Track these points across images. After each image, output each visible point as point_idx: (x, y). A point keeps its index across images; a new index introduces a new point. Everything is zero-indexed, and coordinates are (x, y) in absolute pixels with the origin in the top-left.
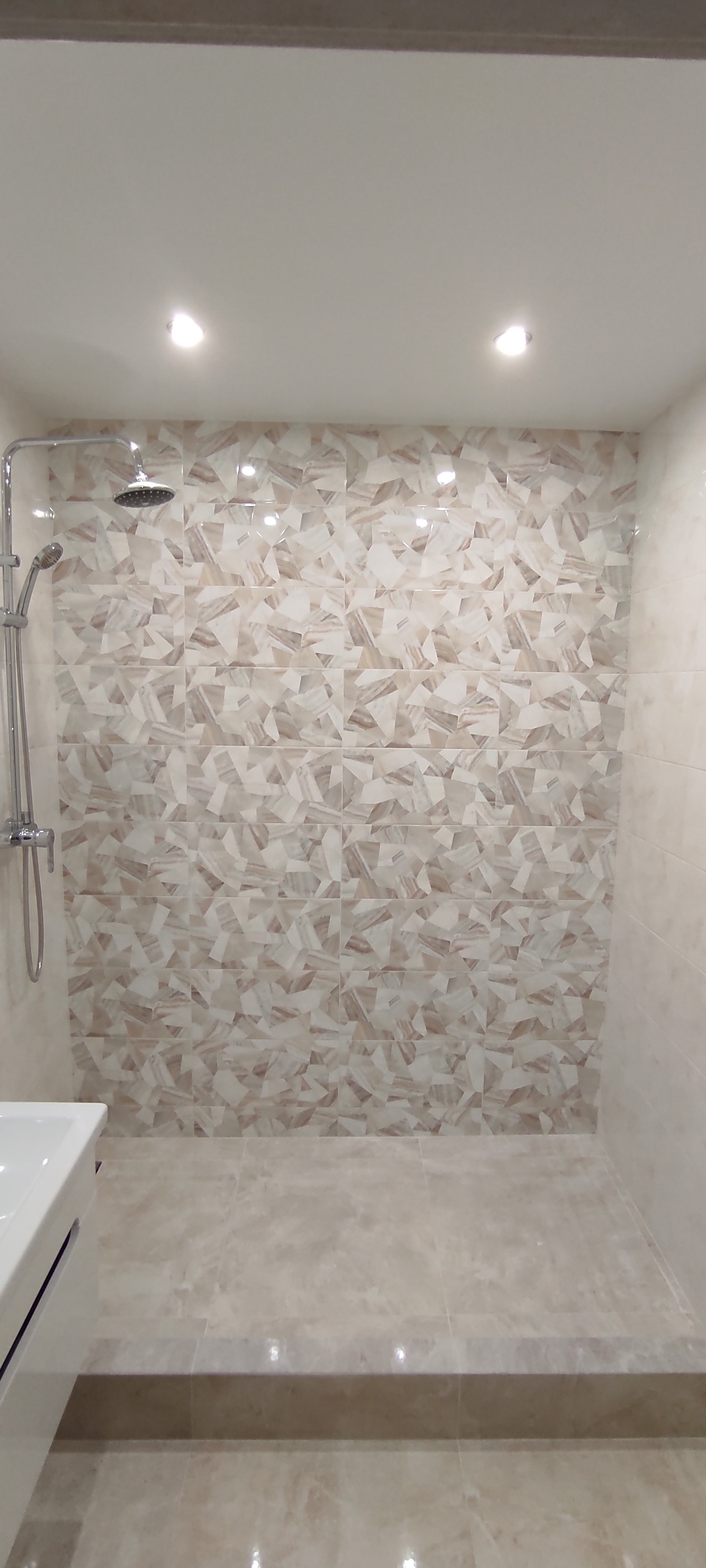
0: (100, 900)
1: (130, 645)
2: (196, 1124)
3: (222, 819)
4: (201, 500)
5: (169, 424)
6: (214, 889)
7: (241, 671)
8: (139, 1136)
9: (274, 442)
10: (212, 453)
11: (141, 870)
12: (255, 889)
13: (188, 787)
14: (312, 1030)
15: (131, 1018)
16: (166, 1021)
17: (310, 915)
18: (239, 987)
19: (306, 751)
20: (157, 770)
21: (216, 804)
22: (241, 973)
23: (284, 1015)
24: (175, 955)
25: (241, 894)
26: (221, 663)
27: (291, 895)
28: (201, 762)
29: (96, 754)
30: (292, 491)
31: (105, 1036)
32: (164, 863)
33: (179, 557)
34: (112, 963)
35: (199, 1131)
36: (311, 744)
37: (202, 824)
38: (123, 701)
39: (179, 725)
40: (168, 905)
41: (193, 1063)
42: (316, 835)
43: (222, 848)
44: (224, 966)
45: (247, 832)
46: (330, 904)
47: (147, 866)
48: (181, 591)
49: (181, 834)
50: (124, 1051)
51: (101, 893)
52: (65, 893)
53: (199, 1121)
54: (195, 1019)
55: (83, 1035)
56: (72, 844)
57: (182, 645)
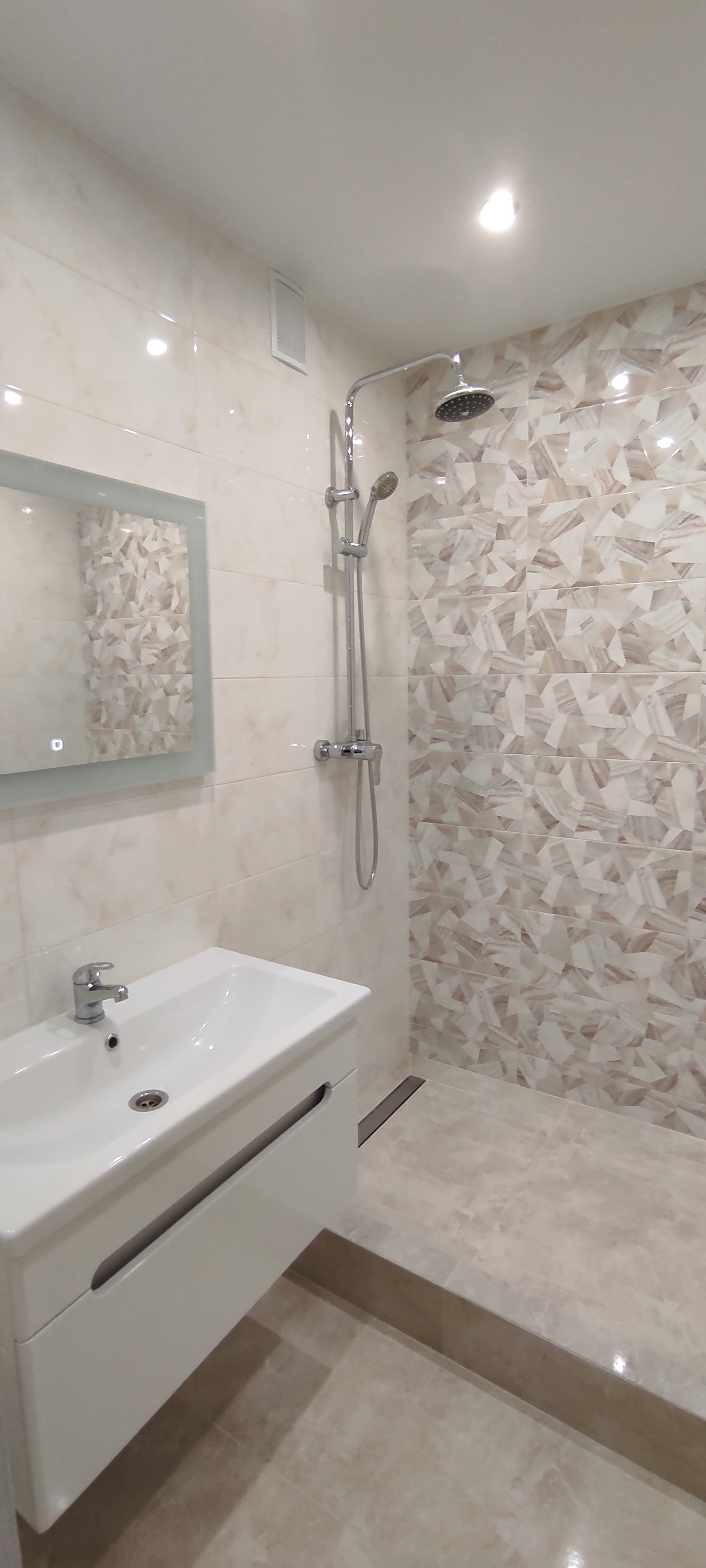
0: (440, 829)
1: (474, 575)
2: (519, 1072)
3: (559, 753)
4: (546, 413)
5: (517, 340)
6: (548, 827)
7: (584, 591)
8: (464, 1068)
9: (628, 326)
10: (560, 357)
11: (477, 801)
12: (593, 831)
13: (526, 718)
14: (650, 1000)
15: (463, 950)
16: (495, 959)
17: (654, 866)
18: (570, 936)
19: (656, 677)
20: (496, 700)
21: (553, 738)
22: (572, 921)
23: (617, 976)
24: (507, 892)
25: (577, 834)
26: (564, 585)
27: (633, 841)
28: (540, 692)
29: (442, 685)
30: (648, 377)
31: (439, 962)
32: (500, 796)
33: (522, 477)
34: (448, 892)
35: (521, 1079)
36: (663, 669)
37: (538, 757)
38: (466, 632)
39: (519, 653)
40: (503, 840)
41: (518, 1006)
42: (666, 774)
43: (559, 784)
44: (555, 911)
45: (586, 768)
46: (677, 857)
47: (483, 797)
48: (523, 512)
49: (518, 767)
50: (456, 981)
51: (441, 822)
52: (410, 819)
53: (521, 1069)
54: (525, 962)
55: (420, 958)
56: (417, 773)
57: (524, 570)
